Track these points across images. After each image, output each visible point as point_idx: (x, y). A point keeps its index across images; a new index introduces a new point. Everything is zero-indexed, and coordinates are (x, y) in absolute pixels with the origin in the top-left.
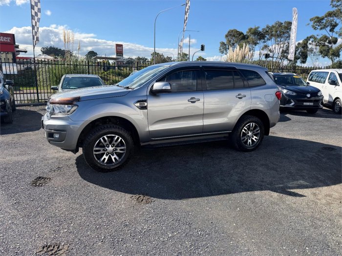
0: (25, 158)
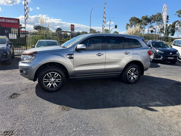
0: (11, 83)
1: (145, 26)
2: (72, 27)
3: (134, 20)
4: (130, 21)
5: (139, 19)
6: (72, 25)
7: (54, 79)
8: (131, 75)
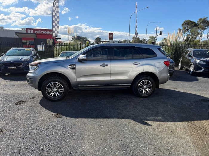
1: (203, 30)
2: (111, 36)
3: (188, 24)
4: (183, 25)
5: (195, 23)
6: (110, 34)
7: (56, 89)
8: (143, 88)
